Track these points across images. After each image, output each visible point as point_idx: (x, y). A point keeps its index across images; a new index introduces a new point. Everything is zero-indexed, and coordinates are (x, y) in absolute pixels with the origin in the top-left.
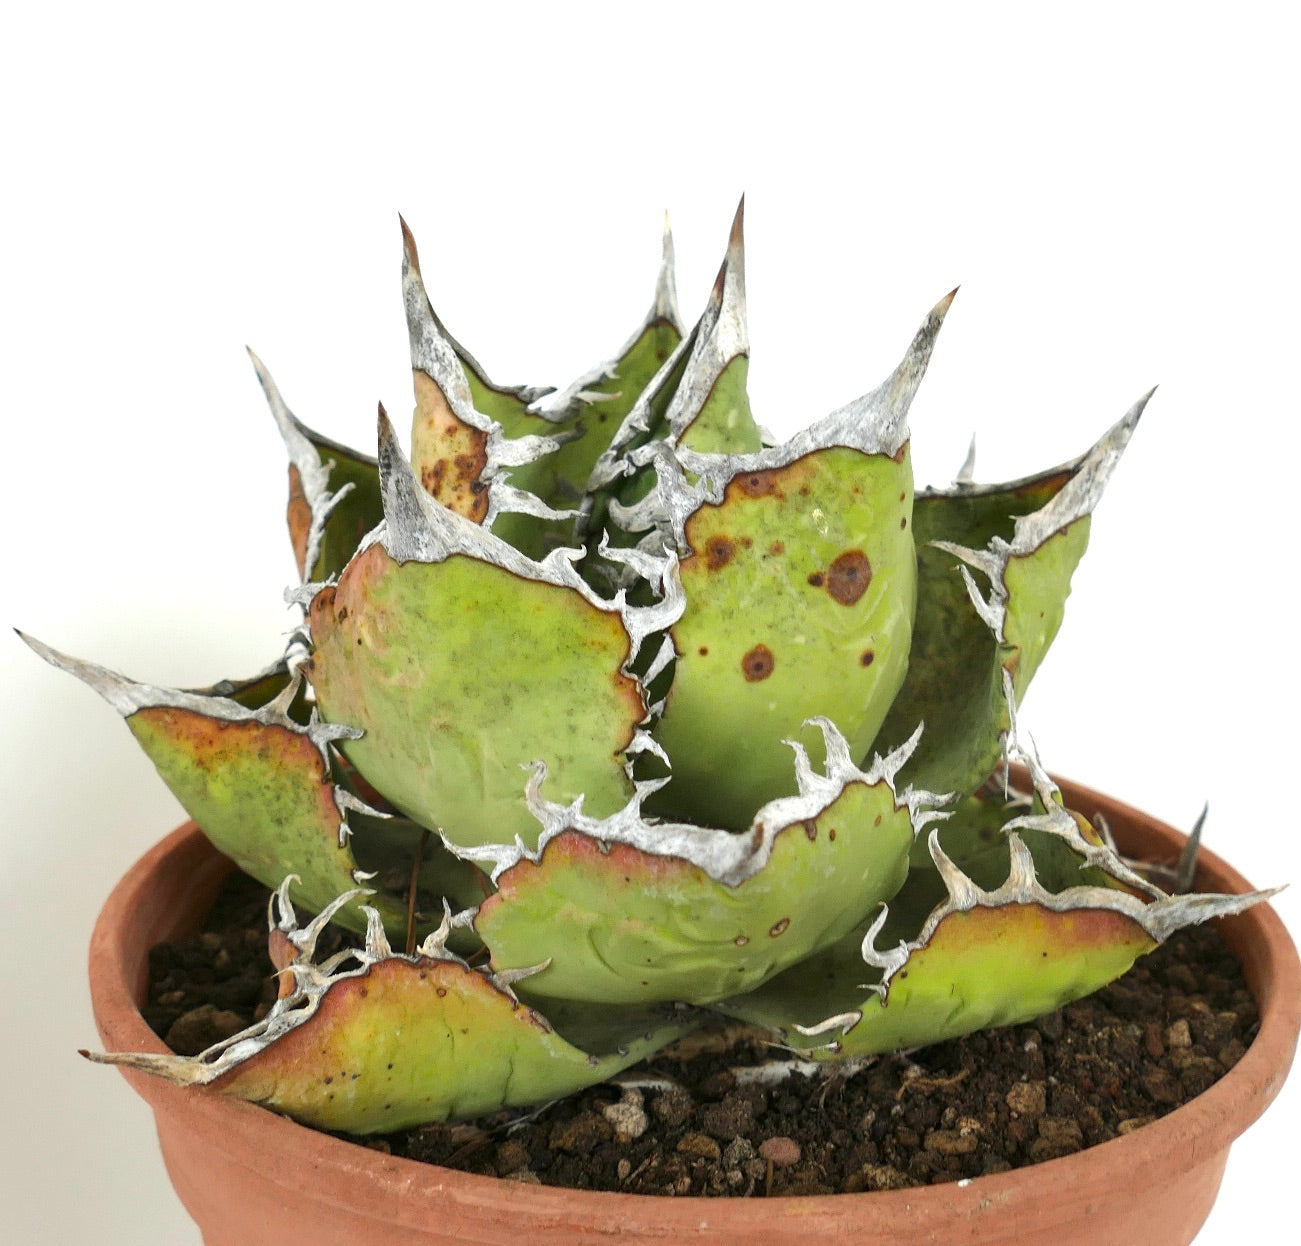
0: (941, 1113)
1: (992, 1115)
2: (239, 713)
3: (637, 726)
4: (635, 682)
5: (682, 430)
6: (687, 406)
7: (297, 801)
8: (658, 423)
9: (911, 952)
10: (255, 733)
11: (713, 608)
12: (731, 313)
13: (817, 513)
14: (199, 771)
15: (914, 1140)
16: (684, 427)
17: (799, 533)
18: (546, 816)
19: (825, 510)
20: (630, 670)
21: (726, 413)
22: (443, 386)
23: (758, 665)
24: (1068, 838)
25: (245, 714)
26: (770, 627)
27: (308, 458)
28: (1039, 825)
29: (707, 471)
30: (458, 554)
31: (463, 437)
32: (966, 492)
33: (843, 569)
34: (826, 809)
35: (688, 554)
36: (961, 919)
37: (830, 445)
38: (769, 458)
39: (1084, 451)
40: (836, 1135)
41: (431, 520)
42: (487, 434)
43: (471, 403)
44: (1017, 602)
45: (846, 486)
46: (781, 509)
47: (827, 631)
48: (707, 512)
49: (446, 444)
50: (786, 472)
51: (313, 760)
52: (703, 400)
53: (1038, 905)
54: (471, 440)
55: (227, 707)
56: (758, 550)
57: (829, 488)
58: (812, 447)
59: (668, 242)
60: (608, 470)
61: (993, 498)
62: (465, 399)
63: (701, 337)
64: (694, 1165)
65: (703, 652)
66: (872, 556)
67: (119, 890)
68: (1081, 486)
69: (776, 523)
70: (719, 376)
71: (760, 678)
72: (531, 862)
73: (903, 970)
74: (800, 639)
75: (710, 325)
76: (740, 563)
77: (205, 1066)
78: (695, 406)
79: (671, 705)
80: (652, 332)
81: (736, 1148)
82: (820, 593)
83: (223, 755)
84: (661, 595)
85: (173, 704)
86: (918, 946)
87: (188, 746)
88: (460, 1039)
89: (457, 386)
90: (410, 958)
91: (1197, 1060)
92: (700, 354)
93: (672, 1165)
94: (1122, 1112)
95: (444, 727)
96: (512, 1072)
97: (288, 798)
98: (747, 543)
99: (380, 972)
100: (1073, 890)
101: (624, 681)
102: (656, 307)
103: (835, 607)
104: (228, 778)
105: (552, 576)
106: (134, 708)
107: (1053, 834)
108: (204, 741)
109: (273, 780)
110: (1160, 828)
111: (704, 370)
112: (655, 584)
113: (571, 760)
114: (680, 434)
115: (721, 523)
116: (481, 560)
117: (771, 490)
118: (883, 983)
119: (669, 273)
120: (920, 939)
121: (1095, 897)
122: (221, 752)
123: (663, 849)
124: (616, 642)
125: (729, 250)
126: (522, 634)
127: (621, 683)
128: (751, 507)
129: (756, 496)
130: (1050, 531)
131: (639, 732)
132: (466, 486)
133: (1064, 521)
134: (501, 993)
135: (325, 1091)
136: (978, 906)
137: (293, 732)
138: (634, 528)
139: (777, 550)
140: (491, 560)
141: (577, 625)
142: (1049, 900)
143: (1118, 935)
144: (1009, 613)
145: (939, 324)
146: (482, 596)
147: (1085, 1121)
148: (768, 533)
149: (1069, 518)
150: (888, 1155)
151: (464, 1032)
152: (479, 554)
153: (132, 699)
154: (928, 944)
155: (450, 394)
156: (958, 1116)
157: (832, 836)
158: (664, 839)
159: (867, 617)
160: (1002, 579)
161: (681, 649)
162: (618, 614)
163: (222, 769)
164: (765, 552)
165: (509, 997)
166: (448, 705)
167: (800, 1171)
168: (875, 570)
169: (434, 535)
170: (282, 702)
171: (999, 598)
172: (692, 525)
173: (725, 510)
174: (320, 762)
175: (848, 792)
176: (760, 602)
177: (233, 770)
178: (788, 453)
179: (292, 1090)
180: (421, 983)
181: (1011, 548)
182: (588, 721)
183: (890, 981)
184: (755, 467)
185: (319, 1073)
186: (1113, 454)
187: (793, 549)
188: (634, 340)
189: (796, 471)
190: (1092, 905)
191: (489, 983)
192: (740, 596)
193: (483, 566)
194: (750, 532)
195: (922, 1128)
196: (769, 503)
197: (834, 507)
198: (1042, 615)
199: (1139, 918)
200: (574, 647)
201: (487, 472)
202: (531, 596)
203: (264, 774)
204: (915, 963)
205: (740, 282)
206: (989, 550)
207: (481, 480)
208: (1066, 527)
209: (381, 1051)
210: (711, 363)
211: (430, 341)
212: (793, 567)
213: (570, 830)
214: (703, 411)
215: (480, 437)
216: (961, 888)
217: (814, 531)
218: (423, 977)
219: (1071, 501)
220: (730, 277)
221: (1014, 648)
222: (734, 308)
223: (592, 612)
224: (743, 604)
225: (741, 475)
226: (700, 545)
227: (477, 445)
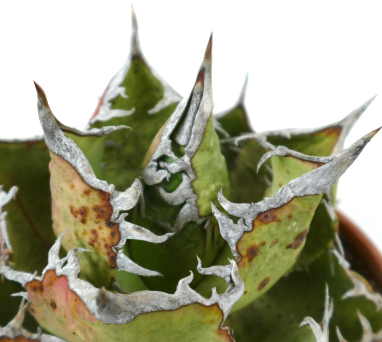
4: (227, 330)
6: (193, 142)
11: (250, 276)
13: (294, 224)
16: (193, 153)
17: (286, 233)
19: (298, 221)
21: (210, 141)
22: (75, 167)
23: (263, 284)
26: (270, 271)
29: (243, 214)
30: (140, 314)
31: (94, 195)
35: (239, 259)
37: (302, 195)
38: (271, 204)
42: (109, 194)
43: (94, 175)
45: (307, 209)
46: (278, 226)
48: (246, 235)
49: (85, 199)
50: (281, 210)
52: (201, 139)
54: (100, 196)
56: (268, 245)
57: (300, 213)
58: (292, 195)
62: (89, 173)
63: (193, 106)
65: (245, 292)
69: (276, 232)
70: (206, 125)
71: (263, 287)
75: (199, 100)
76: (261, 254)
78: (197, 143)
82: (290, 250)
89: (83, 165)
98: (264, 244)
101: (223, 332)
103: (293, 251)
105: (184, 300)
111: (199, 124)
112: (228, 280)
114: (192, 156)
115: (252, 239)
116: (152, 312)
117: (274, 219)
124: (217, 317)
126: (174, 332)
127: (221, 333)
128: (265, 228)
129: (267, 223)
132: (103, 223)
139: (276, 242)
140: (156, 309)
141: (199, 318)
146: (154, 327)
148: (273, 237)
152: (149, 309)
155: (81, 171)
162: (216, 304)
164: (271, 245)
169: (126, 311)
172: (240, 244)
173: (254, 233)
176: (268, 264)
178: (281, 200)
184: (265, 209)
187: (282, 240)
189: (286, 208)
192: (261, 266)
194: (265, 239)
196: (273, 226)
197: (301, 219)
200: (198, 327)
201: (114, 216)
207: (112, 220)
210: (202, 120)
211: (60, 139)
212: (281, 245)
214: (201, 144)
217: (292, 231)
220: (206, 75)
223: (205, 309)
224: (262, 268)
225: (260, 214)
226: (244, 253)
227: (104, 199)
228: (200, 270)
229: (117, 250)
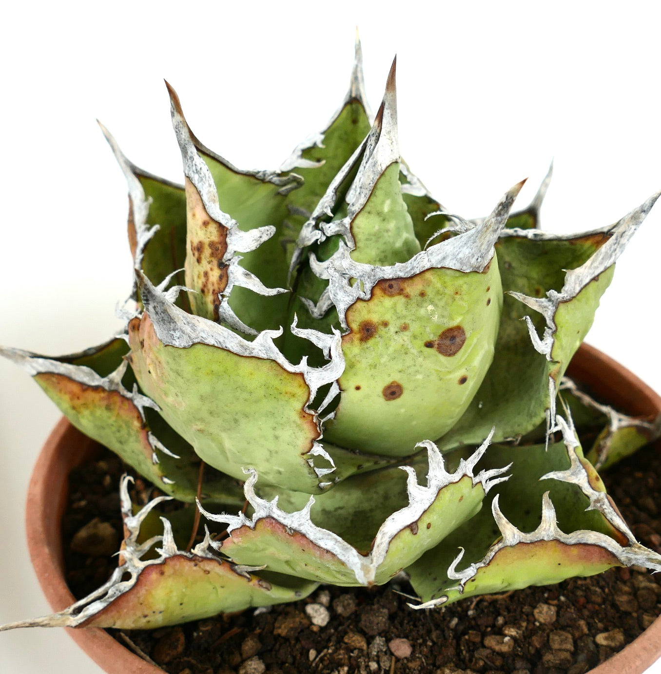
0: (496, 619)
1: (524, 624)
2: (93, 380)
3: (313, 441)
4: (313, 416)
5: (354, 216)
6: (358, 199)
7: (129, 434)
9: (478, 569)
10: (102, 395)
11: (363, 364)
12: (388, 136)
13: (430, 308)
14: (74, 412)
15: (478, 639)
16: (356, 213)
17: (419, 319)
18: (256, 505)
19: (436, 305)
20: (310, 407)
21: (383, 203)
22: (200, 192)
23: (393, 392)
24: (580, 485)
25: (96, 380)
26: (400, 372)
28: (564, 478)
29: (361, 276)
30: (199, 343)
31: (213, 228)
32: (538, 238)
33: (447, 337)
34: (425, 512)
35: (347, 333)
36: (511, 549)
37: (439, 266)
38: (401, 271)
39: (614, 222)
40: (434, 635)
41: (180, 324)
42: (227, 229)
43: (217, 205)
44: (561, 333)
45: (450, 291)
46: (407, 305)
47: (437, 371)
48: (360, 305)
49: (203, 232)
50: (411, 281)
51: (136, 415)
52: (368, 197)
53: (557, 541)
54: (218, 231)
55: (87, 374)
56: (392, 328)
57: (438, 293)
58: (428, 266)
59: (358, 50)
60: (309, 235)
61: (555, 243)
62: (214, 201)
64: (352, 654)
65: (358, 388)
66: (466, 327)
68: (611, 248)
69: (404, 312)
70: (378, 180)
71: (394, 399)
72: (249, 527)
73: (473, 578)
74: (419, 377)
75: (373, 145)
76: (381, 337)
77: (71, 618)
78: (363, 200)
80: (349, 107)
81: (376, 646)
82: (432, 351)
83: (85, 405)
84: (329, 359)
85: (56, 371)
86: (483, 565)
87: (67, 397)
88: (220, 590)
89: (209, 192)
90: (188, 554)
92: (367, 163)
93: (340, 654)
94: (600, 626)
96: (253, 599)
97: (124, 432)
98: (385, 324)
99: (171, 563)
100: (578, 532)
101: (306, 415)
102: (351, 92)
103: (442, 358)
104: (91, 418)
105: (260, 352)
106: (34, 372)
107: (572, 483)
108: (74, 397)
109: (115, 421)
111: (368, 176)
112: (326, 352)
113: (276, 452)
114: (353, 218)
115: (369, 312)
116: (213, 346)
117: (401, 292)
118: (460, 584)
119: (359, 69)
120: (484, 561)
121: (593, 537)
122: (84, 404)
124: (301, 392)
125: (386, 94)
126: (242, 388)
127: (304, 417)
128: (388, 302)
129: (391, 295)
130: (587, 280)
131: (316, 444)
132: (215, 262)
133: (596, 273)
134: (240, 575)
135: (144, 620)
136: (520, 543)
137: (123, 397)
139: (405, 328)
140: (219, 346)
141: (276, 382)
142: (564, 538)
144: (556, 341)
145: (513, 201)
146: (215, 367)
147: (577, 634)
148: (399, 318)
149: (601, 269)
151: (222, 587)
152: (211, 341)
153: (33, 368)
154: (488, 564)
155: (205, 198)
156: (506, 623)
157: (429, 526)
158: (323, 538)
159: (463, 359)
160: (553, 320)
161: (343, 387)
162: (302, 375)
163: (86, 413)
164: (397, 329)
165: (245, 577)
166: (202, 420)
167: (411, 661)
168: (468, 334)
169: (183, 332)
170: (118, 375)
171: (550, 331)
172: (350, 313)
173: (371, 303)
174: (139, 417)
175: (441, 495)
176: (394, 358)
177: (92, 414)
178: (413, 268)
179: (126, 621)
180: (195, 568)
181: (560, 296)
182: (286, 434)
183: (464, 584)
184: (391, 277)
185: (139, 614)
186: (633, 227)
187: (415, 327)
188: (336, 116)
189: (417, 280)
190: (589, 542)
191: (235, 571)
192: (381, 355)
193: (215, 349)
194: (387, 317)
195: (484, 629)
196: (400, 300)
197: (442, 303)
198: (578, 332)
199: (617, 554)
200: (273, 394)
201: (227, 256)
202: (246, 367)
203: (109, 418)
204: (481, 574)
205: (394, 115)
206: (547, 297)
207: (223, 261)
208: (598, 276)
209: (175, 599)
210: (373, 171)
211: (192, 158)
212: (415, 337)
213: (269, 517)
214: (368, 204)
215: (223, 230)
216: (510, 533)
217: (429, 318)
218: (196, 565)
219: (603, 259)
220: (386, 112)
221: (558, 362)
222: (389, 132)
223: (285, 375)
224: (383, 360)
225: (382, 281)
226: (355, 326)
227: (222, 235)
228: (294, 330)
229: (223, 296)
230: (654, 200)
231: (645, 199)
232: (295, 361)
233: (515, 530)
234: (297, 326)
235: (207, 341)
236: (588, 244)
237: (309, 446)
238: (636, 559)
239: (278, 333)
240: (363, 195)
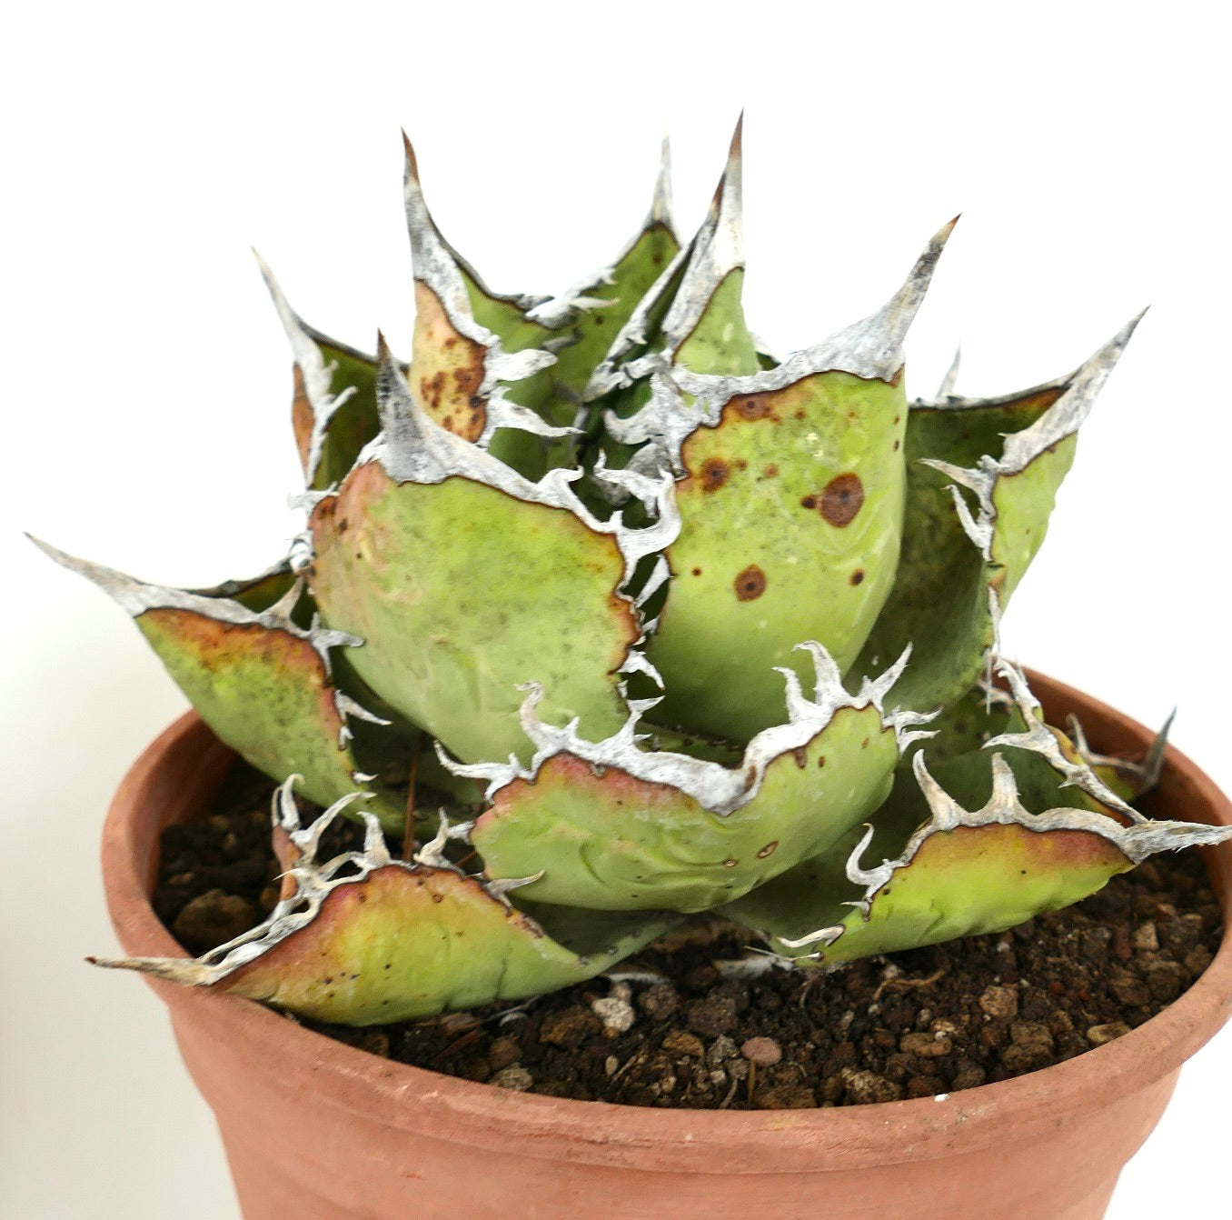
0: (916, 1014)
1: (966, 1018)
2: (243, 616)
3: (631, 647)
4: (629, 603)
5: (678, 344)
6: (684, 318)
7: (299, 703)
8: (655, 336)
9: (895, 869)
10: (259, 636)
11: (706, 531)
12: (730, 226)
13: (812, 437)
14: (204, 672)
15: (890, 1041)
16: (681, 340)
17: (794, 456)
18: (540, 737)
19: (820, 434)
20: (625, 591)
21: (722, 326)
22: (442, 297)
23: (750, 585)
24: (1048, 755)
25: (248, 617)
26: (763, 548)
27: (312, 357)
28: (1022, 742)
29: (703, 392)
30: (456, 476)
31: (462, 350)
32: (955, 405)
33: (836, 493)
34: (816, 736)
35: (682, 476)
36: (945, 838)
37: (827, 369)
38: (765, 381)
39: (1073, 369)
40: (816, 1035)
41: (429, 442)
42: (486, 347)
43: (470, 315)
44: (1004, 521)
45: (842, 409)
46: (776, 433)
47: (818, 552)
48: (703, 433)
49: (446, 356)
50: (782, 395)
51: (315, 663)
52: (699, 314)
53: (1018, 824)
54: (469, 352)
55: (230, 609)
56: (753, 472)
57: (824, 412)
58: (808, 370)
59: (666, 148)
60: (604, 381)
61: (982, 412)
62: (463, 310)
63: (698, 251)
64: (679, 1063)
65: (697, 572)
66: (865, 479)
67: (131, 776)
68: (1070, 404)
69: (772, 446)
70: (716, 289)
71: (752, 598)
72: (525, 780)
73: (886, 887)
74: (792, 560)
75: (708, 239)
76: (735, 485)
77: (209, 968)
78: (691, 320)
79: (665, 624)
80: (649, 236)
81: (720, 1048)
82: (813, 515)
83: (227, 657)
84: (655, 517)
85: (179, 605)
86: (902, 864)
87: (194, 647)
88: (456, 942)
89: (457, 298)
90: (408, 865)
91: (1163, 964)
92: (696, 267)
93: (658, 1063)
94: (1091, 1017)
95: (441, 643)
96: (505, 971)
97: (291, 698)
98: (742, 465)
99: (379, 879)
100: (1053, 811)
101: (619, 602)
102: (653, 212)
103: (828, 529)
104: (234, 679)
105: (549, 498)
106: (141, 609)
107: (1034, 751)
108: (210, 643)
109: (277, 682)
110: (1127, 724)
111: (700, 284)
112: (650, 506)
113: (565, 677)
114: (676, 347)
115: (717, 445)
116: (477, 481)
117: (766, 413)
118: (866, 900)
119: (666, 178)
120: (903, 858)
121: (1075, 818)
122: (226, 654)
123: (656, 776)
124: (611, 564)
125: (728, 163)
126: (518, 555)
127: (615, 605)
128: (746, 429)
129: (752, 419)
130: (1038, 449)
131: (633, 653)
132: (465, 399)
133: (1052, 439)
134: (496, 900)
135: (325, 990)
136: (961, 826)
137: (295, 637)
138: (630, 440)
139: (772, 472)
140: (488, 482)
141: (572, 547)
142: (1030, 821)
143: (1096, 855)
144: (997, 532)
145: (940, 250)
146: (480, 517)
147: (1056, 1026)
148: (763, 455)
149: (1058, 435)
150: (865, 1056)
151: (460, 934)
152: (476, 476)
153: (141, 601)
154: (911, 862)
155: (450, 306)
156: (933, 1018)
157: (821, 763)
158: (657, 766)
159: (858, 538)
160: (991, 498)
161: (675, 569)
162: (613, 536)
163: (227, 670)
164: (759, 475)
165: (501, 903)
166: (446, 622)
167: (781, 1071)
168: (867, 491)
169: (432, 456)
170: (285, 605)
171: (987, 517)
172: (688, 447)
173: (721, 432)
174: (321, 667)
175: (838, 719)
176: (754, 523)
177: (238, 670)
179: (295, 989)
180: (419, 890)
181: (1001, 466)
182: (582, 641)
183: (873, 897)
184: (751, 390)
185: (319, 974)
186: (1103, 372)
187: (787, 471)
188: (631, 244)
189: (792, 393)
190: (1071, 827)
191: (485, 891)
192: (734, 518)
193: (481, 488)
194: (745, 454)
195: (898, 1029)
196: (765, 426)
197: (829, 431)
198: (1028, 532)
199: (1117, 841)
200: (569, 569)
201: (485, 386)
202: (528, 517)
203: (267, 676)
204: (897, 881)
205: (738, 195)
206: (979, 468)
207: (479, 394)
208: (1054, 444)
209: (379, 952)
210: (708, 277)
211: (429, 252)
212: (787, 489)
213: (564, 752)
214: (700, 326)
215: (478, 351)
216: (945, 809)
217: (807, 456)
218: (420, 883)
219: (1060, 419)
220: (728, 190)
221: (1000, 566)
222: (731, 221)
223: (587, 535)
224: (737, 525)
225: (738, 397)
226: (695, 467)
227: (475, 359)
228: (600, 471)
230: (1134, 325)
231: (1119, 327)
232: (604, 516)
233: (952, 802)
234: (606, 467)
235: (468, 474)
236: (1034, 407)
237: (621, 655)
238: (1149, 839)
239: (577, 475)
240: (692, 313)
